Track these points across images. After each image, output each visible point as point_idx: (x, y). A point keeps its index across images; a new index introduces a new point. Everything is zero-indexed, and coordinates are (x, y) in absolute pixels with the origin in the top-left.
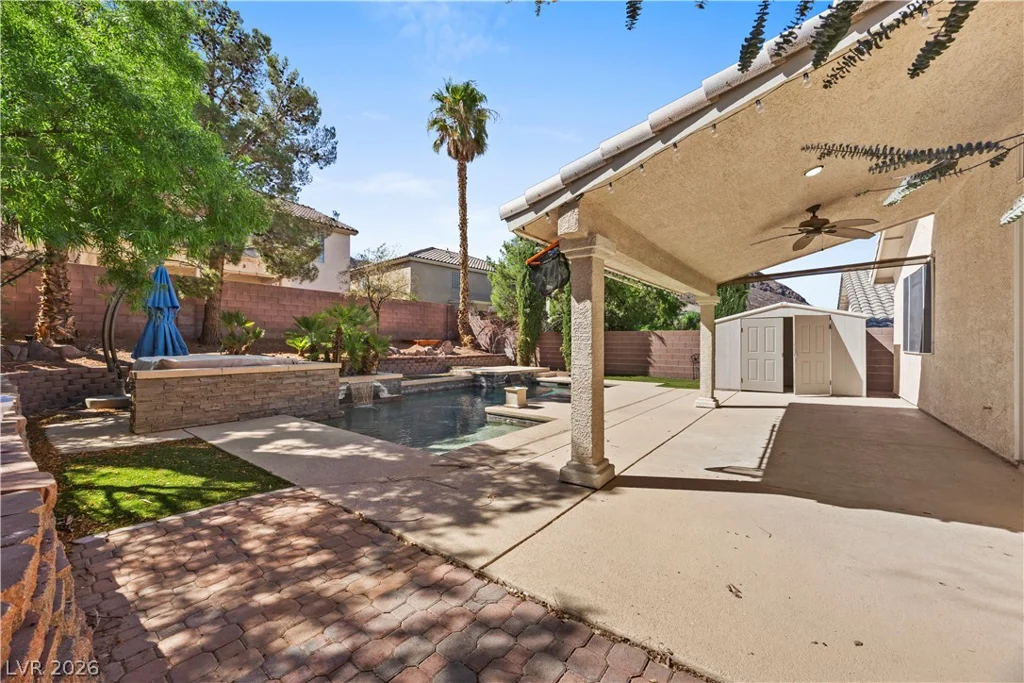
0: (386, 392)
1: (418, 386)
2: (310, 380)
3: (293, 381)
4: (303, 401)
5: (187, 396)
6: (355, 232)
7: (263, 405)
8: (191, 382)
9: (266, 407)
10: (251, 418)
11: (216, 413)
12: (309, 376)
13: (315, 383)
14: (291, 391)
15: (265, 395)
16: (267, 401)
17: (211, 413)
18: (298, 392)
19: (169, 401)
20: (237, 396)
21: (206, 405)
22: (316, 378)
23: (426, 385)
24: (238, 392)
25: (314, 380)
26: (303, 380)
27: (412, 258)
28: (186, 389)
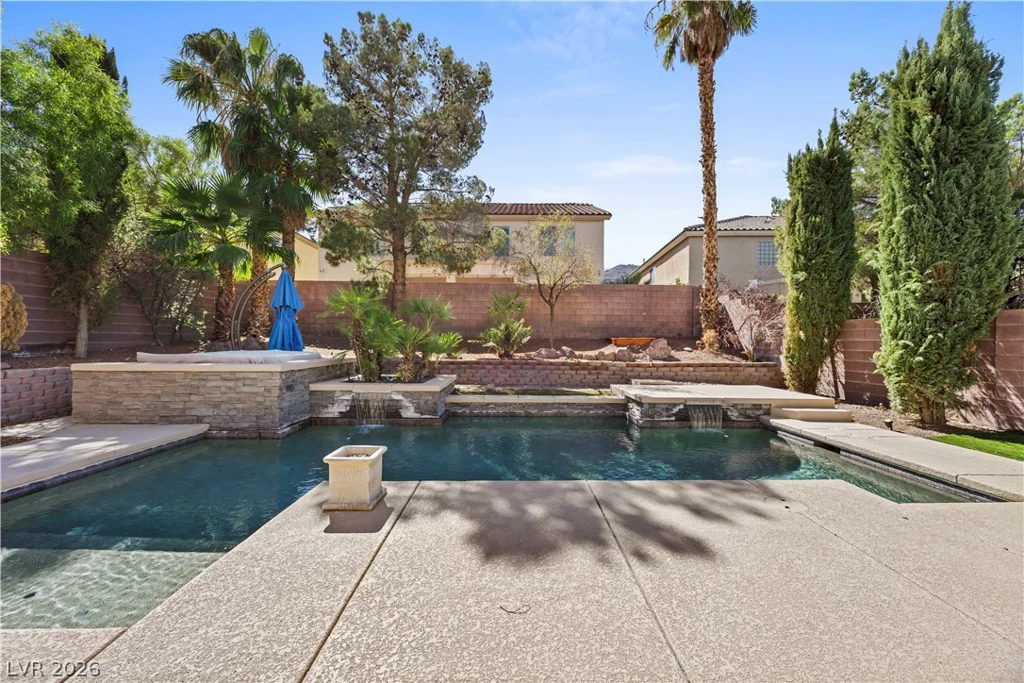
0: (412, 409)
1: (506, 405)
2: (240, 384)
3: (220, 383)
4: (229, 410)
5: (111, 391)
6: (608, 215)
7: (184, 409)
8: (117, 377)
9: (187, 412)
10: (172, 423)
11: (138, 413)
12: (237, 379)
13: (246, 389)
14: (216, 396)
15: (186, 399)
16: (189, 405)
17: (132, 412)
18: (225, 398)
19: (97, 394)
20: (159, 396)
21: (128, 402)
22: (247, 382)
23: (523, 406)
24: (159, 392)
25: (244, 385)
26: (231, 384)
27: (689, 234)
28: (112, 384)
